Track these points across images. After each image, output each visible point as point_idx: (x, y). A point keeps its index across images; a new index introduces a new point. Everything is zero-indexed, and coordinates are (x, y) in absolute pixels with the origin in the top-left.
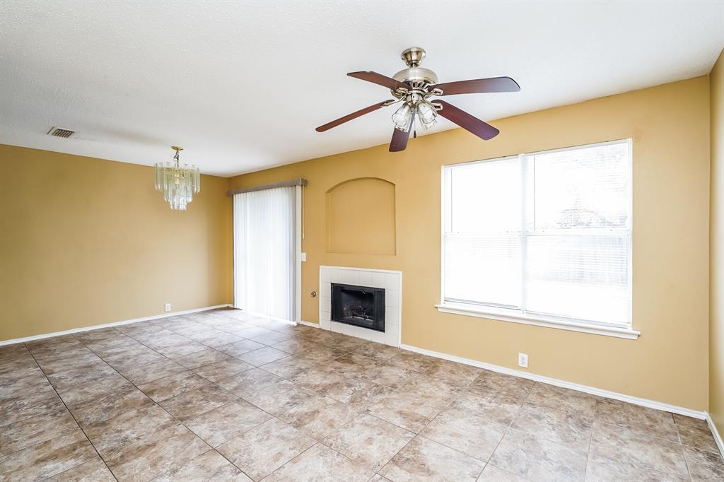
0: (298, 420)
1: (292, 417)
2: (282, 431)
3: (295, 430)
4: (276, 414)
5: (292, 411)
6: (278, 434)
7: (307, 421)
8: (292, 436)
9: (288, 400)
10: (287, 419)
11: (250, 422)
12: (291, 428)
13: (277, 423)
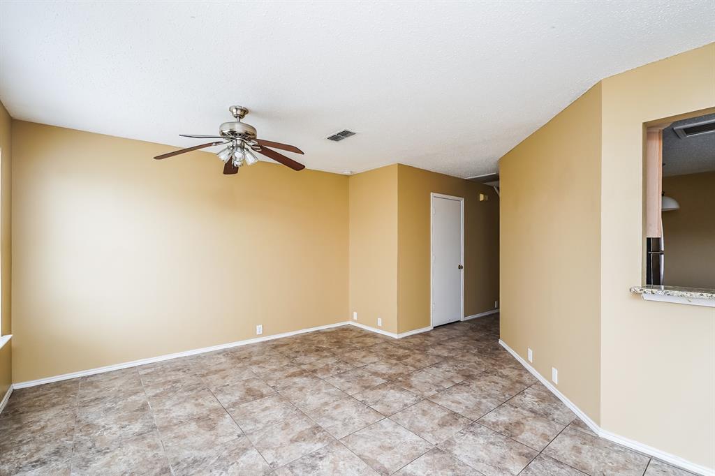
0: (315, 434)
1: (320, 439)
2: (332, 424)
3: (320, 424)
4: (337, 444)
5: (319, 445)
6: (336, 422)
7: (306, 432)
8: (324, 419)
9: (320, 463)
10: (326, 436)
11: (362, 437)
12: (324, 426)
13: (336, 433)
